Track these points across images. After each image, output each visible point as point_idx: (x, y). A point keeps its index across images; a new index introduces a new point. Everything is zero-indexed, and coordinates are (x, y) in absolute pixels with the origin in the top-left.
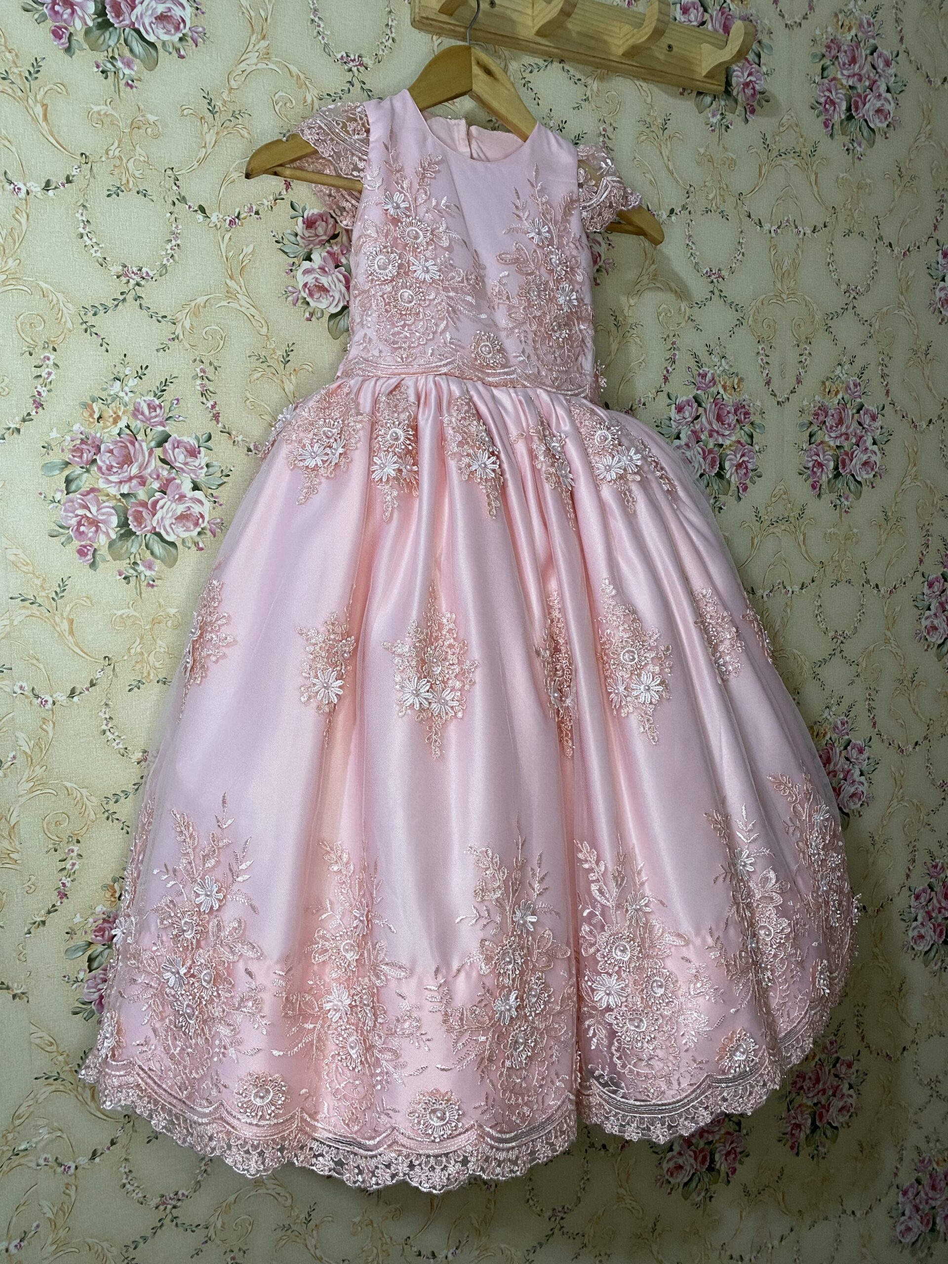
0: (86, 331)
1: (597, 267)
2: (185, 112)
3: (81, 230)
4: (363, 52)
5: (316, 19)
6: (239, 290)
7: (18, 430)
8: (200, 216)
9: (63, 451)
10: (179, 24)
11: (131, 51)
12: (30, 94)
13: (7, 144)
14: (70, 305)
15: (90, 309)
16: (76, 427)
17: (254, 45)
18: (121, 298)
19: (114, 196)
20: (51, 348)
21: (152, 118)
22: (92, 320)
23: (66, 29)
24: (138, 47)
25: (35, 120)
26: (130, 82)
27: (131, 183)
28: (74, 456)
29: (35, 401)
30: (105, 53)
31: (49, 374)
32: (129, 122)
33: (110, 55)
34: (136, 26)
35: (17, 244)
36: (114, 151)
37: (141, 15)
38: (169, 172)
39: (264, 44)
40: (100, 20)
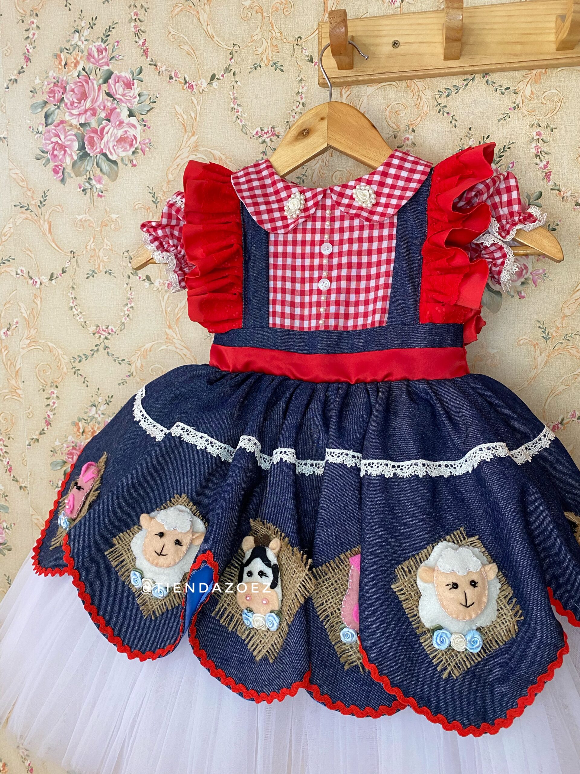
0: (75, 373)
1: (523, 280)
2: (137, 207)
3: (71, 304)
4: (275, 123)
5: (236, 107)
6: (175, 335)
7: (38, 440)
8: (147, 284)
9: (62, 453)
10: (132, 142)
11: (101, 170)
12: (41, 216)
13: (29, 253)
14: (65, 356)
15: (77, 358)
16: (70, 438)
17: (187, 142)
18: (96, 348)
19: (91, 277)
20: (55, 386)
21: (114, 216)
22: (78, 365)
23: (61, 166)
24: (105, 166)
25: (44, 234)
26: (100, 193)
27: (101, 267)
28: (69, 458)
29: (46, 421)
30: (85, 177)
31: (54, 403)
32: (100, 223)
33: (88, 177)
34: (104, 151)
35: (36, 319)
36: (91, 245)
37: (107, 142)
38: (126, 254)
39: (194, 139)
40: (81, 154)
